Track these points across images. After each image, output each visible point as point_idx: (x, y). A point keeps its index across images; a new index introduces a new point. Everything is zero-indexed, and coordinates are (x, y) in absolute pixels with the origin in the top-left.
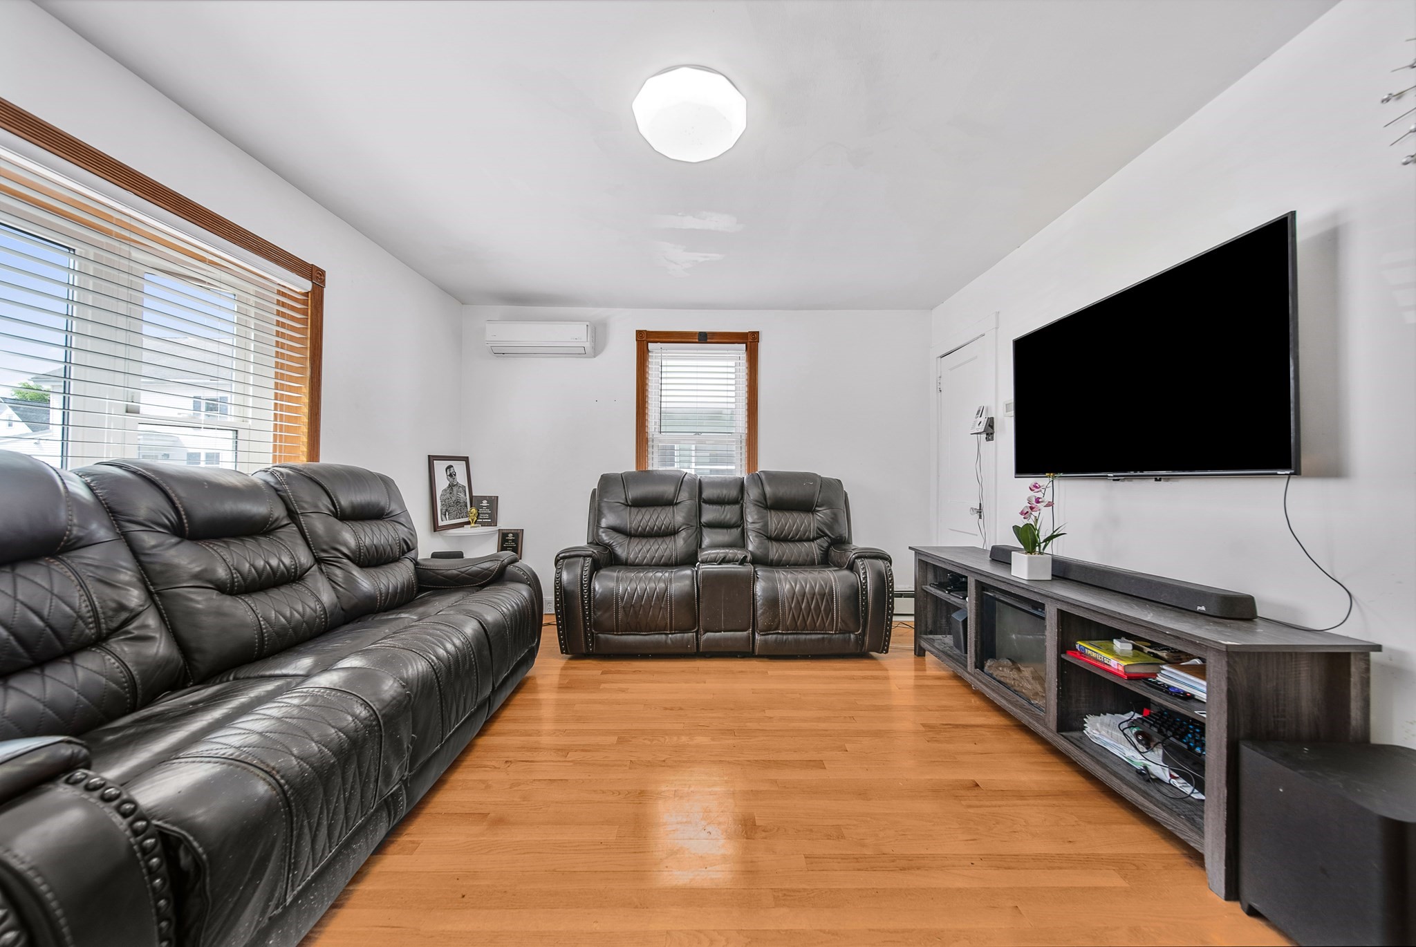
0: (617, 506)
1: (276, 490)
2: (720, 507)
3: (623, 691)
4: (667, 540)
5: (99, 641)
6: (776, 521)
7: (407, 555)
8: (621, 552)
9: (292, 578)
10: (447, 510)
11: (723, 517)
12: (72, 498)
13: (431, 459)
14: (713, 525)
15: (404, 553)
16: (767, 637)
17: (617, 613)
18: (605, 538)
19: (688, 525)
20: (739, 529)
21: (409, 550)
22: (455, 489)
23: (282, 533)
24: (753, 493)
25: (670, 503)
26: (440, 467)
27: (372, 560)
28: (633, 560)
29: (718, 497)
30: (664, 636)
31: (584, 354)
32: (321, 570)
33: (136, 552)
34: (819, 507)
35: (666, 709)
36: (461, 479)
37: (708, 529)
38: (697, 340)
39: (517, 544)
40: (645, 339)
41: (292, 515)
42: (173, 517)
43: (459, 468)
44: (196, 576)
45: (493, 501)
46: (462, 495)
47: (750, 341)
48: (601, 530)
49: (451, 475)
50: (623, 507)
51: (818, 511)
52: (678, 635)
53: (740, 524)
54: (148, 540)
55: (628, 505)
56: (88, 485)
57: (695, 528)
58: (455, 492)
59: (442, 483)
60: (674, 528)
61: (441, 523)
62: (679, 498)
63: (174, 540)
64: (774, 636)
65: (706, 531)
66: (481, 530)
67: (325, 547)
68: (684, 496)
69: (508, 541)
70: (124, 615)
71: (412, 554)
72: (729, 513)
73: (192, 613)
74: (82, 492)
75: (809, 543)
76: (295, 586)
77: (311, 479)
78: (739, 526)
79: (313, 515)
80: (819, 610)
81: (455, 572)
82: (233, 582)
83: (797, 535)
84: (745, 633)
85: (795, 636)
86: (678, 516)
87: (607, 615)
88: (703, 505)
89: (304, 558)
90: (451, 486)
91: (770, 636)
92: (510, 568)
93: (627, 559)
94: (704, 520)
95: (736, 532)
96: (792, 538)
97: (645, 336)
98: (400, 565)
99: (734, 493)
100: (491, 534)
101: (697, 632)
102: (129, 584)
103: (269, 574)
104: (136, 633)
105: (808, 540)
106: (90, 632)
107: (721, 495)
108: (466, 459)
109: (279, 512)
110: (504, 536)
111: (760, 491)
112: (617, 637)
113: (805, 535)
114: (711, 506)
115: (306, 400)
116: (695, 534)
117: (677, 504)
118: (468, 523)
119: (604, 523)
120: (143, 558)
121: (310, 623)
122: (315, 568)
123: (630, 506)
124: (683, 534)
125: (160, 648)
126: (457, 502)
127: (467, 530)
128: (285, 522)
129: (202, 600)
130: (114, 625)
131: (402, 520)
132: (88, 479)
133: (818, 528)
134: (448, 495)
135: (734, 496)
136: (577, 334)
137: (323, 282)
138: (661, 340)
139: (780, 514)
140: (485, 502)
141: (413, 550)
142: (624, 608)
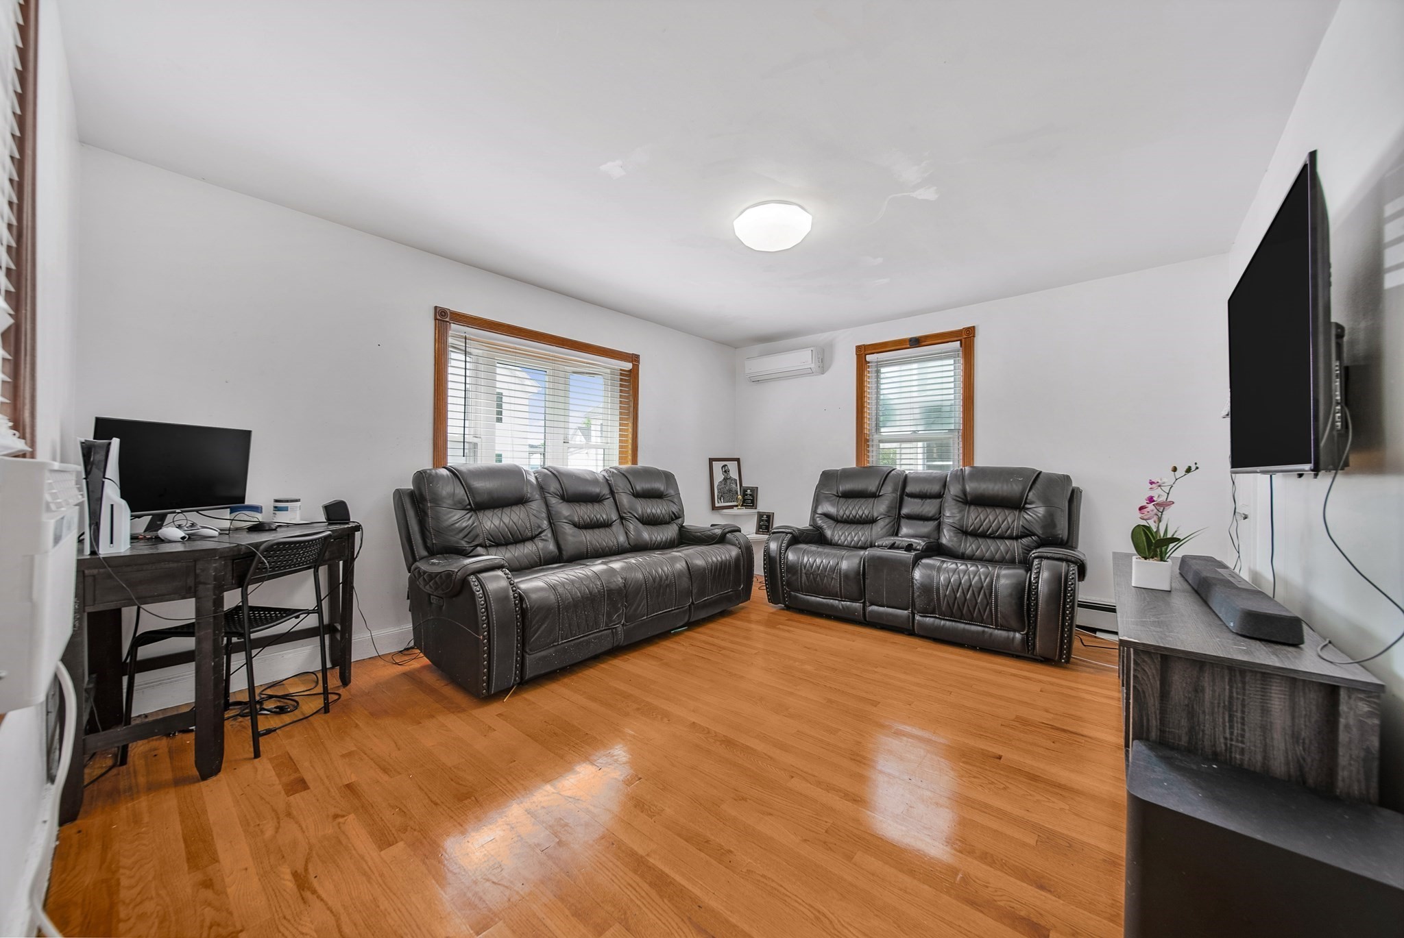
0: (831, 497)
1: (607, 480)
2: (920, 501)
3: (788, 631)
4: (867, 527)
5: (532, 538)
6: (975, 517)
7: (676, 521)
8: (828, 533)
9: (606, 525)
10: (722, 496)
11: (921, 510)
12: (528, 481)
13: (711, 460)
14: (910, 517)
15: (673, 520)
16: (925, 619)
17: (801, 577)
18: (819, 522)
19: (887, 515)
20: (936, 522)
21: (677, 518)
22: (728, 481)
23: (606, 502)
24: (954, 490)
25: (874, 496)
26: (717, 466)
27: (651, 521)
28: (836, 541)
29: (920, 492)
30: (837, 602)
31: (811, 373)
32: (622, 523)
33: (547, 505)
34: (1029, 504)
35: (805, 647)
36: (734, 474)
37: (907, 520)
38: (909, 346)
39: (769, 523)
40: (863, 352)
41: (612, 492)
42: (561, 492)
43: (732, 466)
44: (566, 518)
45: (754, 490)
46: (734, 486)
47: (966, 338)
48: (817, 515)
49: (725, 471)
50: (835, 497)
51: (1028, 509)
52: (848, 603)
53: (937, 518)
54: (553, 501)
55: (838, 496)
56: (536, 478)
57: (893, 518)
58: (728, 484)
59: (719, 477)
60: (873, 517)
61: (717, 505)
62: (882, 491)
63: (561, 501)
64: (932, 619)
65: (903, 521)
66: (744, 511)
67: (625, 511)
68: (888, 489)
69: (763, 520)
70: (540, 530)
71: (679, 521)
72: (929, 508)
73: (565, 533)
74: (533, 480)
75: (1011, 541)
76: (607, 529)
77: (623, 474)
78: (937, 520)
79: (622, 494)
80: (974, 602)
81: (699, 534)
82: (579, 523)
83: (997, 531)
84: (906, 612)
85: (954, 623)
86: (880, 508)
87: (794, 578)
88: (906, 498)
89: (614, 516)
90: (725, 479)
91: (928, 619)
92: (728, 535)
93: (831, 540)
94: (905, 511)
95: (933, 524)
96: (990, 534)
97: (863, 349)
98: (669, 526)
99: (936, 488)
100: (753, 513)
101: (864, 603)
102: (543, 518)
103: (595, 522)
104: (543, 538)
105: (1011, 538)
106: (529, 534)
107: (923, 489)
108: (738, 460)
109: (606, 491)
110: (760, 515)
111: (960, 487)
112: (802, 596)
113: (1006, 532)
114: (912, 500)
115: (630, 430)
116: (892, 523)
117: (879, 496)
118: (737, 506)
119: (820, 511)
120: (550, 508)
121: (610, 549)
122: (618, 521)
123: (840, 497)
124: (881, 523)
125: (551, 546)
126: (730, 491)
127: (735, 511)
128: (608, 496)
129: (568, 529)
130: (537, 533)
131: (676, 500)
132: (536, 475)
133: (1022, 526)
134: (723, 486)
135: (935, 492)
136: (803, 359)
137: (639, 362)
138: (877, 351)
139: (980, 510)
140: (749, 491)
141: (680, 518)
142: (806, 574)
